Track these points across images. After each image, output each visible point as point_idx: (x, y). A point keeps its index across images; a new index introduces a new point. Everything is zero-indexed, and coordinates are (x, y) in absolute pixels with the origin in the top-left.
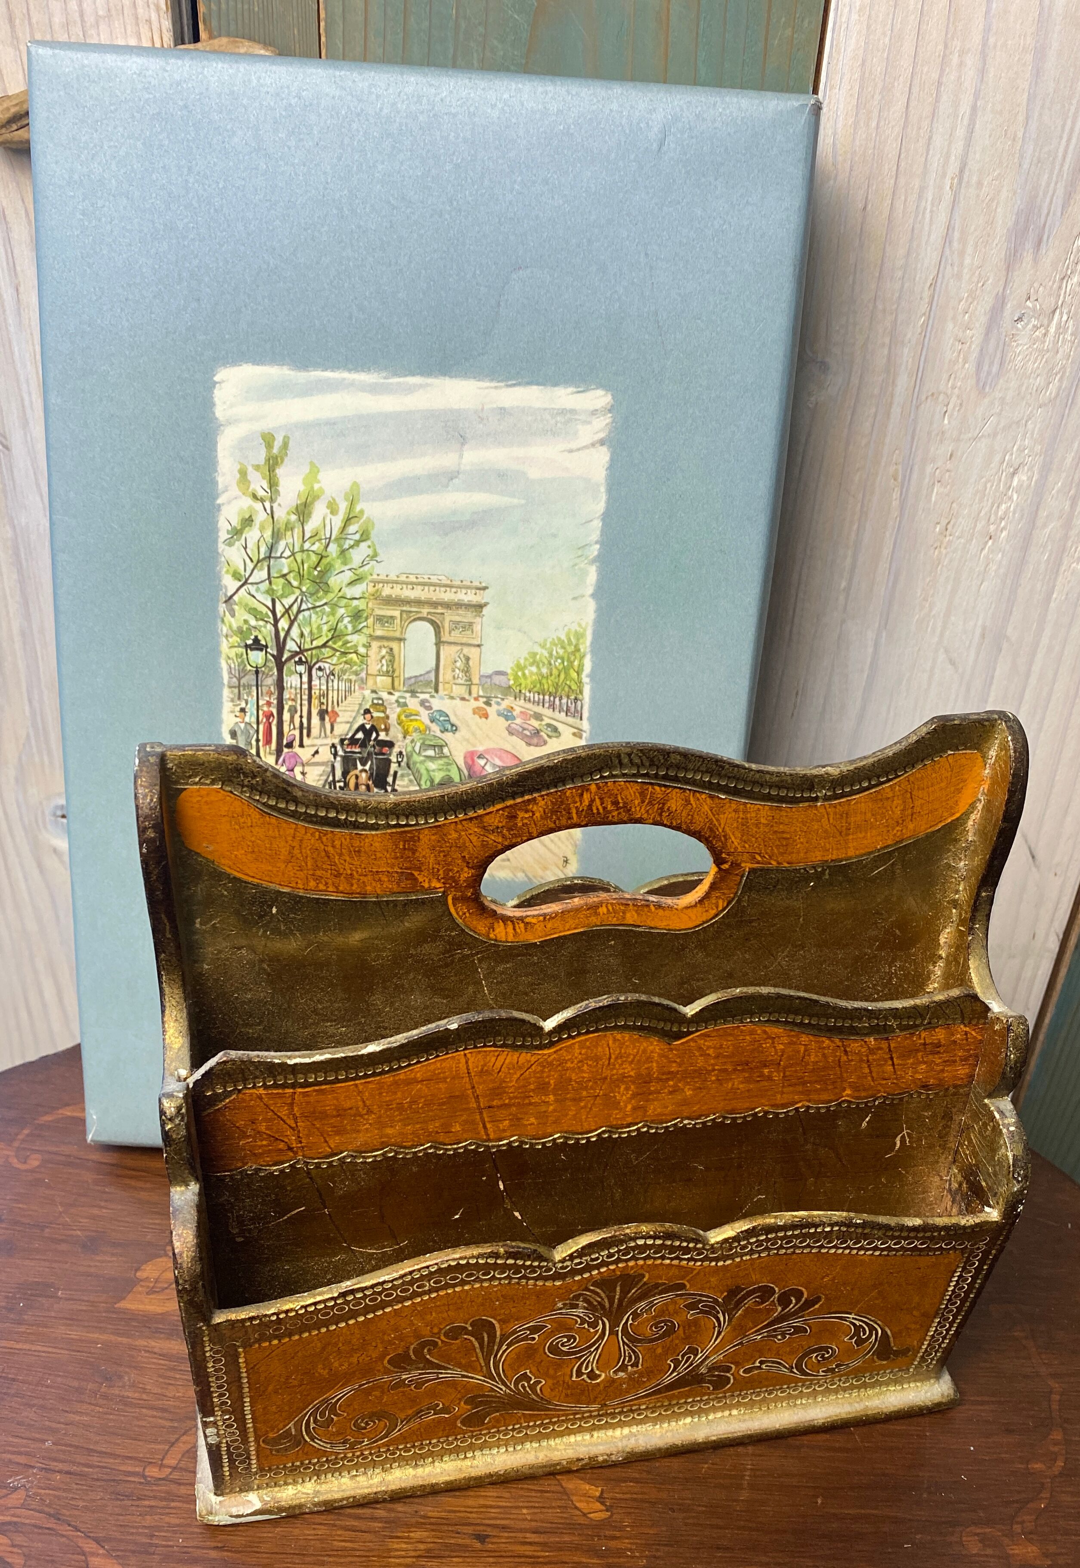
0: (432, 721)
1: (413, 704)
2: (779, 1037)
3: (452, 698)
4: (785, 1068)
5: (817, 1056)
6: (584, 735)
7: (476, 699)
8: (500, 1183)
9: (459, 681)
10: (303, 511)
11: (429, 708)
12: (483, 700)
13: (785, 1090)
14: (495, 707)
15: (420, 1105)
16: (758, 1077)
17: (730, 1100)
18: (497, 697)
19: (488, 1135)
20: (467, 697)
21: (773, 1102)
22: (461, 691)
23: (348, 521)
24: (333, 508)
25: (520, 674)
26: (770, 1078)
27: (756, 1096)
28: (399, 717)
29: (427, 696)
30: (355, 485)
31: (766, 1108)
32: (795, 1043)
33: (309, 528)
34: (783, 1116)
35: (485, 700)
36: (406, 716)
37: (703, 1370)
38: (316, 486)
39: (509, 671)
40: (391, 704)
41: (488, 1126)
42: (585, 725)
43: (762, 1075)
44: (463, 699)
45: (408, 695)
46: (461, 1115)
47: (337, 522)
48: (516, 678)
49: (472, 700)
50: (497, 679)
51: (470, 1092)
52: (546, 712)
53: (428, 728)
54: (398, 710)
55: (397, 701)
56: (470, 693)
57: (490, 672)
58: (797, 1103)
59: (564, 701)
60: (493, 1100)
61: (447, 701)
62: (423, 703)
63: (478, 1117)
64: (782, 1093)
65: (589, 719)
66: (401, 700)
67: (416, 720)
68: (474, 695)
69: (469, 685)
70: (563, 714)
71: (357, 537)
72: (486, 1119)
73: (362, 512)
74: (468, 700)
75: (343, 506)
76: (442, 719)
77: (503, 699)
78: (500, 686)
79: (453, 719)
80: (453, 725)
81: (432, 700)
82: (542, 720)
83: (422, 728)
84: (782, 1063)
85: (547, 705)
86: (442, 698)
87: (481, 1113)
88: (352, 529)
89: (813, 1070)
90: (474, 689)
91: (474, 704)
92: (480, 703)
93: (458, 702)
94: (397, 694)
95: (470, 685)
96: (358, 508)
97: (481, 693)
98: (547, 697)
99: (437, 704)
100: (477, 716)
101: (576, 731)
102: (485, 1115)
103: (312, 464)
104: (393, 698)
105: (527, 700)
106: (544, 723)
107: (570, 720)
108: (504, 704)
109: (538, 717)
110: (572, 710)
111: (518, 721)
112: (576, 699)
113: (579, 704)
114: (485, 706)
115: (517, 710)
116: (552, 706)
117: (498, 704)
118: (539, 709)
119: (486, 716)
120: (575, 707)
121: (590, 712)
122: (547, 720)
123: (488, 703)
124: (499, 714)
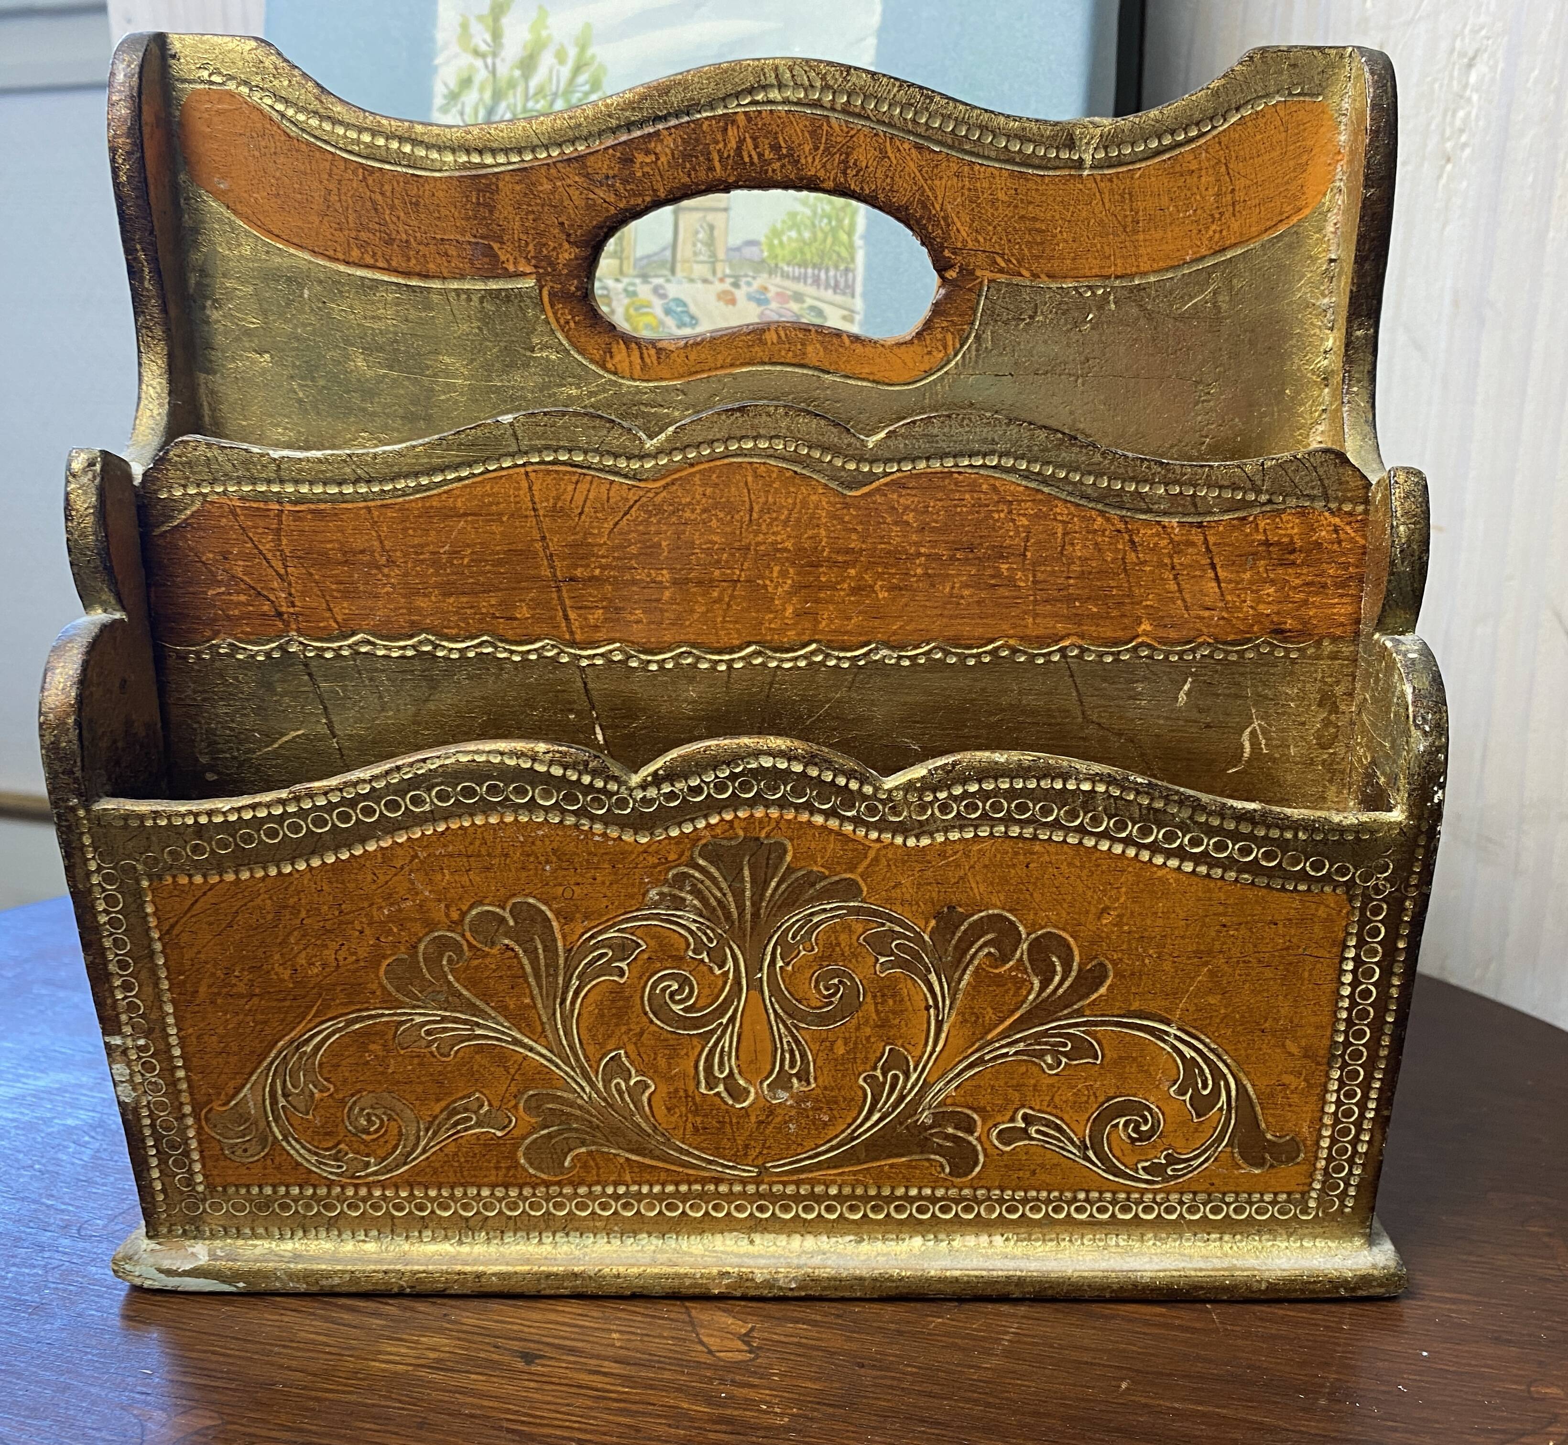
0: (668, 312)
1: (644, 291)
2: (1020, 502)
3: (692, 281)
4: (1034, 564)
5: (1085, 546)
6: (858, 318)
7: (722, 280)
8: (598, 730)
9: (701, 258)
10: (528, 64)
11: (663, 296)
12: (729, 280)
13: (1040, 609)
14: (744, 289)
15: (466, 561)
16: (993, 577)
17: (951, 617)
18: (746, 276)
19: (572, 633)
20: (710, 277)
21: (1019, 631)
22: (702, 270)
23: (577, 70)
24: (561, 57)
25: (776, 242)
26: (1011, 582)
27: (993, 615)
28: (627, 310)
29: (660, 281)
30: (588, 26)
31: (1012, 642)
32: (1046, 516)
33: (533, 83)
34: (1041, 661)
35: (732, 280)
36: (637, 309)
37: (925, 1117)
38: (544, 33)
39: (763, 239)
40: (617, 294)
41: (572, 615)
42: (858, 304)
43: (998, 575)
44: (705, 281)
45: (638, 281)
46: (530, 589)
47: (566, 72)
48: (771, 246)
49: (717, 283)
50: (748, 252)
51: (538, 545)
52: (811, 290)
53: (662, 323)
54: (626, 301)
55: (626, 290)
56: (714, 272)
57: (738, 242)
58: (1062, 638)
59: (832, 273)
60: (576, 566)
61: (687, 285)
62: (656, 290)
63: (555, 595)
64: (1036, 616)
65: (864, 295)
66: (631, 288)
67: (647, 314)
68: (719, 274)
69: (713, 261)
70: (830, 292)
71: (587, 88)
72: (568, 602)
73: (593, 57)
74: (711, 283)
75: (572, 52)
76: (679, 309)
77: (754, 278)
78: (751, 261)
79: (693, 309)
80: (692, 317)
81: (668, 286)
82: (803, 302)
83: (654, 323)
84: (1029, 554)
85: (809, 281)
86: (680, 282)
87: (559, 589)
88: (582, 78)
89: (1082, 576)
90: (719, 267)
91: (719, 287)
92: (727, 286)
93: (700, 285)
94: (626, 280)
95: (713, 263)
96: (590, 52)
97: (728, 271)
98: (810, 271)
99: (673, 290)
100: (721, 304)
101: (846, 313)
102: (565, 594)
103: (540, 7)
104: (620, 286)
105: (785, 276)
106: (805, 305)
107: (839, 299)
108: (756, 284)
109: (798, 297)
110: (842, 284)
111: (774, 305)
112: (847, 270)
113: (850, 275)
114: (733, 290)
115: (773, 290)
116: (816, 281)
117: (749, 284)
118: (800, 287)
119: (733, 302)
120: (846, 281)
121: (865, 285)
122: (809, 302)
123: (736, 285)
124: (750, 298)
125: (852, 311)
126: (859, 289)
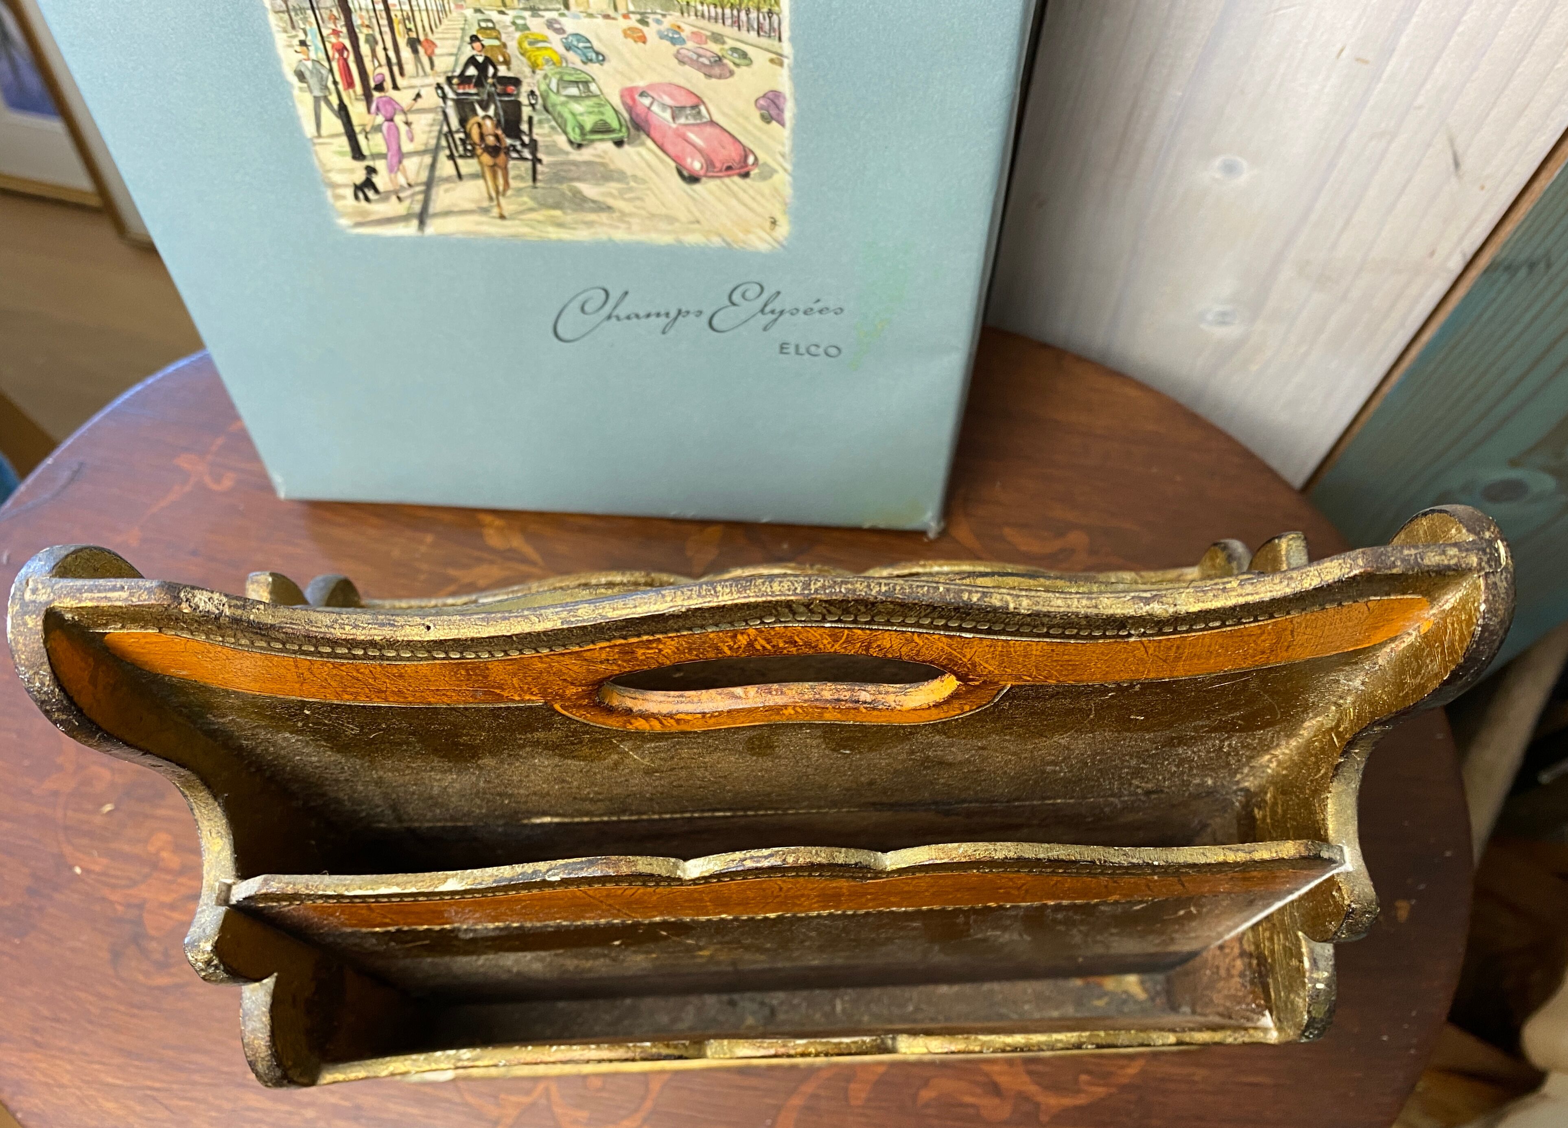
0: (569, 48)
1: (536, 25)
3: (591, 16)
6: (786, 61)
7: (626, 16)
11: (560, 31)
12: (634, 17)
14: (654, 27)
18: (655, 13)
20: (612, 13)
28: (520, 44)
29: (554, 15)
35: (639, 17)
36: (531, 44)
40: (506, 27)
42: (786, 48)
44: (607, 17)
45: (527, 14)
49: (621, 19)
52: (728, 31)
53: (563, 58)
54: (518, 35)
55: (514, 23)
56: (616, 9)
59: (753, 15)
61: (585, 21)
62: (550, 24)
65: (792, 39)
66: (520, 22)
67: (546, 48)
68: (622, 10)
70: (753, 34)
74: (614, 19)
76: (581, 45)
77: (664, 16)
79: (596, 45)
80: (598, 54)
81: (563, 20)
82: (724, 43)
83: (555, 58)
85: (728, 22)
86: (576, 17)
91: (623, 23)
92: (633, 22)
93: (600, 20)
94: (511, 13)
97: (632, 8)
98: (728, 11)
99: (570, 24)
100: (630, 41)
101: (774, 56)
104: (507, 19)
105: (698, 15)
106: (726, 47)
107: (764, 41)
108: (668, 22)
109: (717, 38)
110: (767, 27)
111: (690, 44)
112: (770, 12)
113: (775, 18)
114: (640, 26)
115: (687, 31)
116: (737, 23)
117: (658, 22)
118: (718, 28)
119: (643, 39)
120: (770, 24)
121: (792, 30)
122: (730, 43)
123: (643, 22)
124: (662, 37)
125: (781, 55)
126: (786, 35)
